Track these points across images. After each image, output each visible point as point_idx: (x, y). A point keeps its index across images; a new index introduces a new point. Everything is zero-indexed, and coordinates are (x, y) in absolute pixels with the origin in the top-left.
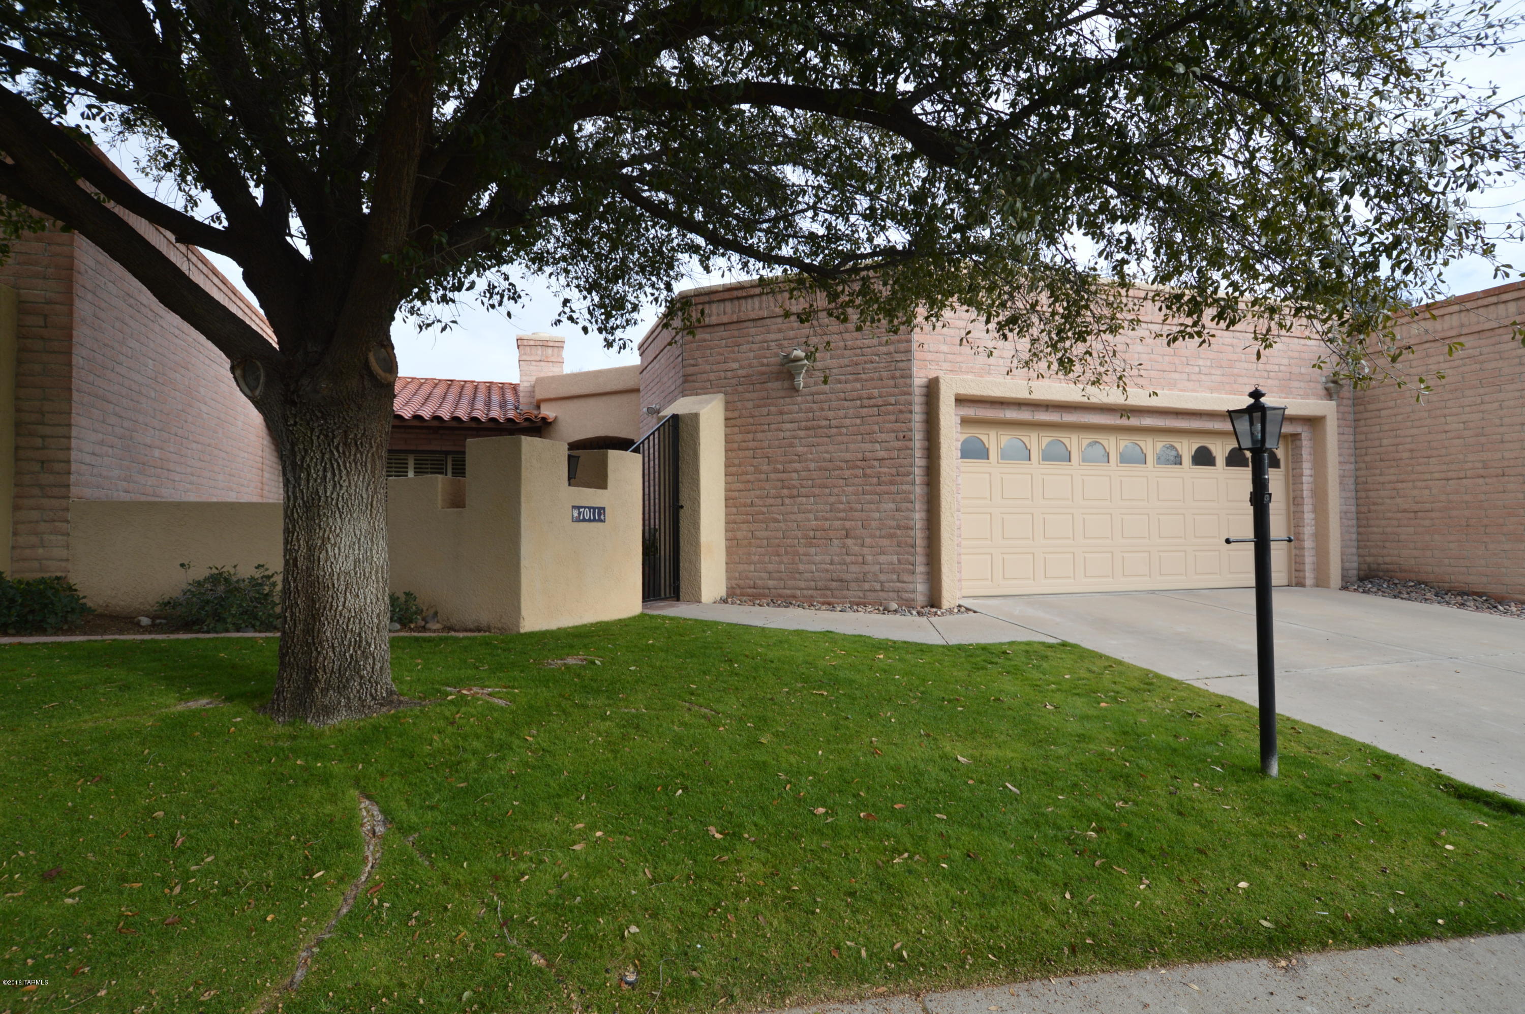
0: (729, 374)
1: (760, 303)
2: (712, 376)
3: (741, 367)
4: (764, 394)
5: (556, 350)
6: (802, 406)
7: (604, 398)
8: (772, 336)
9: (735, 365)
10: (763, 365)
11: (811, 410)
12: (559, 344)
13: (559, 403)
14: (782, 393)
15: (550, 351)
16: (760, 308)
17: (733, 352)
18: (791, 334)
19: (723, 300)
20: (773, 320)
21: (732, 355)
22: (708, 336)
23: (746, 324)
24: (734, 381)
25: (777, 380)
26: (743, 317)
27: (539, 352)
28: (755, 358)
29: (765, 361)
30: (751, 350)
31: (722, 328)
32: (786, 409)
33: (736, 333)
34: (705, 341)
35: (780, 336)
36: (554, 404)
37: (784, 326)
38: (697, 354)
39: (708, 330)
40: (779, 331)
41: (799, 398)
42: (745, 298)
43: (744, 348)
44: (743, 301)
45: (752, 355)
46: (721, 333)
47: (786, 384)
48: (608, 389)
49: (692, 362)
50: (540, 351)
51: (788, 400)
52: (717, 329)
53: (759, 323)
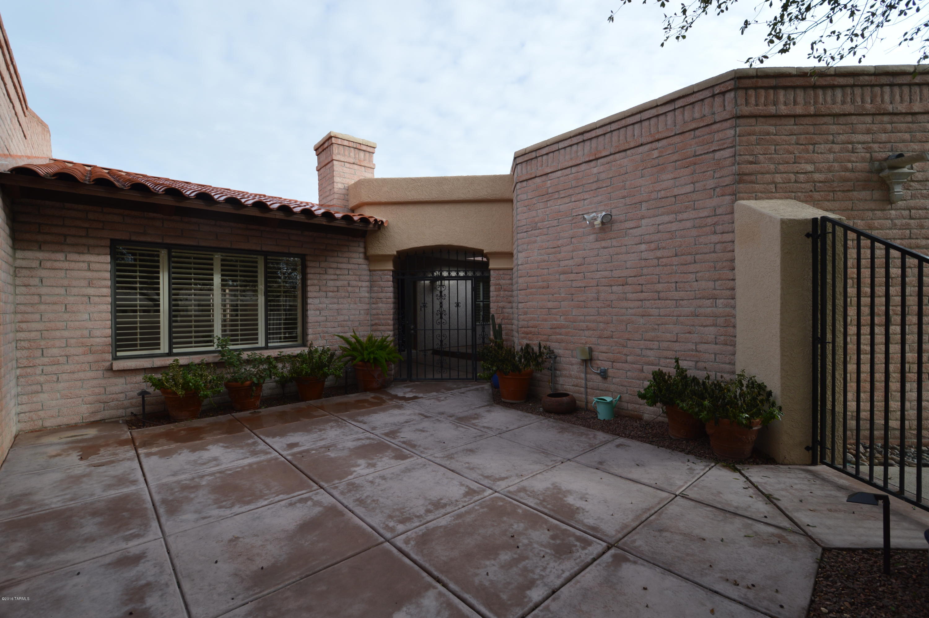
0: (802, 177)
1: (843, 96)
2: (778, 178)
3: (817, 170)
4: (849, 204)
5: (367, 154)
6: (897, 222)
7: (447, 207)
8: (860, 137)
9: (810, 168)
10: (846, 170)
11: (908, 227)
12: (369, 149)
13: (394, 208)
14: (873, 205)
15: (362, 154)
16: (843, 102)
17: (807, 152)
18: (883, 137)
19: (794, 88)
20: (862, 118)
21: (806, 155)
22: (772, 129)
23: (825, 119)
24: (809, 186)
25: (864, 189)
26: (823, 110)
27: (352, 154)
28: (835, 160)
29: (850, 165)
30: (830, 151)
31: (792, 121)
32: (876, 223)
33: (811, 129)
34: (768, 134)
35: (868, 138)
36: (382, 208)
37: (875, 127)
38: (758, 149)
39: (773, 121)
40: (868, 132)
41: (893, 212)
42: (824, 88)
43: (822, 147)
44: (820, 92)
45: (831, 157)
46: (790, 126)
47: (877, 194)
48: (455, 197)
49: (751, 158)
50: (353, 152)
51: (878, 213)
52: (784, 121)
53: (842, 120)
